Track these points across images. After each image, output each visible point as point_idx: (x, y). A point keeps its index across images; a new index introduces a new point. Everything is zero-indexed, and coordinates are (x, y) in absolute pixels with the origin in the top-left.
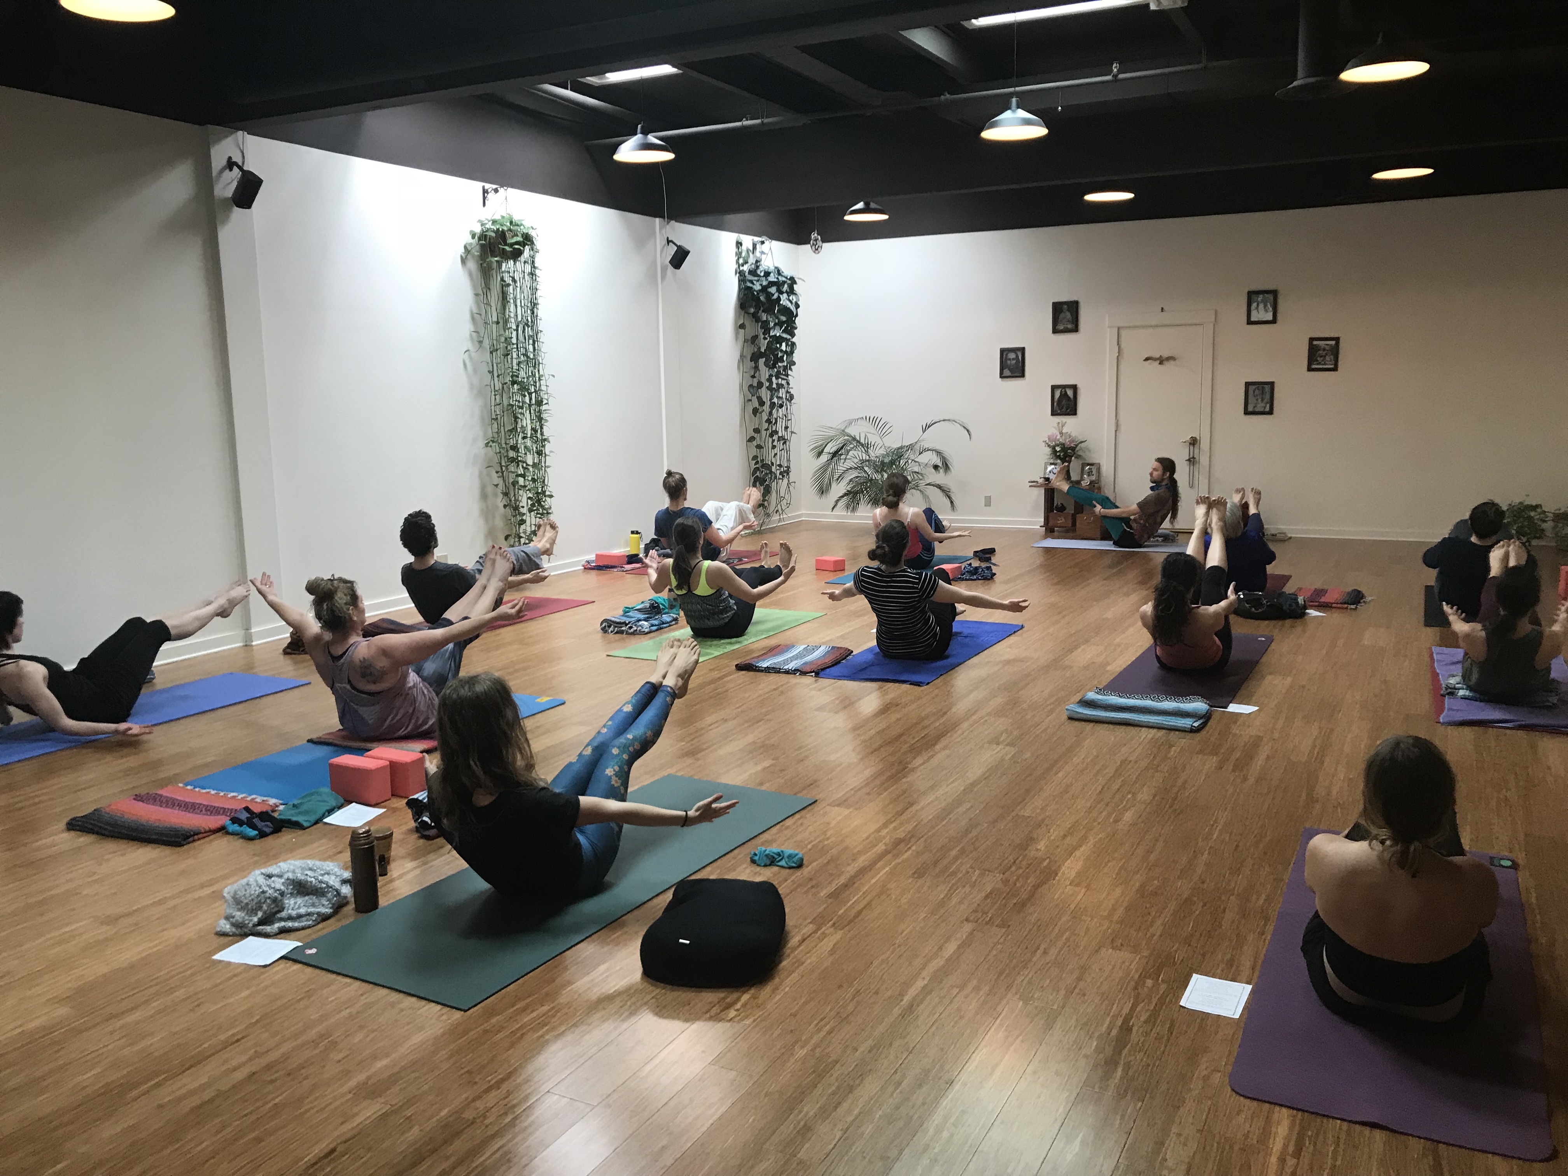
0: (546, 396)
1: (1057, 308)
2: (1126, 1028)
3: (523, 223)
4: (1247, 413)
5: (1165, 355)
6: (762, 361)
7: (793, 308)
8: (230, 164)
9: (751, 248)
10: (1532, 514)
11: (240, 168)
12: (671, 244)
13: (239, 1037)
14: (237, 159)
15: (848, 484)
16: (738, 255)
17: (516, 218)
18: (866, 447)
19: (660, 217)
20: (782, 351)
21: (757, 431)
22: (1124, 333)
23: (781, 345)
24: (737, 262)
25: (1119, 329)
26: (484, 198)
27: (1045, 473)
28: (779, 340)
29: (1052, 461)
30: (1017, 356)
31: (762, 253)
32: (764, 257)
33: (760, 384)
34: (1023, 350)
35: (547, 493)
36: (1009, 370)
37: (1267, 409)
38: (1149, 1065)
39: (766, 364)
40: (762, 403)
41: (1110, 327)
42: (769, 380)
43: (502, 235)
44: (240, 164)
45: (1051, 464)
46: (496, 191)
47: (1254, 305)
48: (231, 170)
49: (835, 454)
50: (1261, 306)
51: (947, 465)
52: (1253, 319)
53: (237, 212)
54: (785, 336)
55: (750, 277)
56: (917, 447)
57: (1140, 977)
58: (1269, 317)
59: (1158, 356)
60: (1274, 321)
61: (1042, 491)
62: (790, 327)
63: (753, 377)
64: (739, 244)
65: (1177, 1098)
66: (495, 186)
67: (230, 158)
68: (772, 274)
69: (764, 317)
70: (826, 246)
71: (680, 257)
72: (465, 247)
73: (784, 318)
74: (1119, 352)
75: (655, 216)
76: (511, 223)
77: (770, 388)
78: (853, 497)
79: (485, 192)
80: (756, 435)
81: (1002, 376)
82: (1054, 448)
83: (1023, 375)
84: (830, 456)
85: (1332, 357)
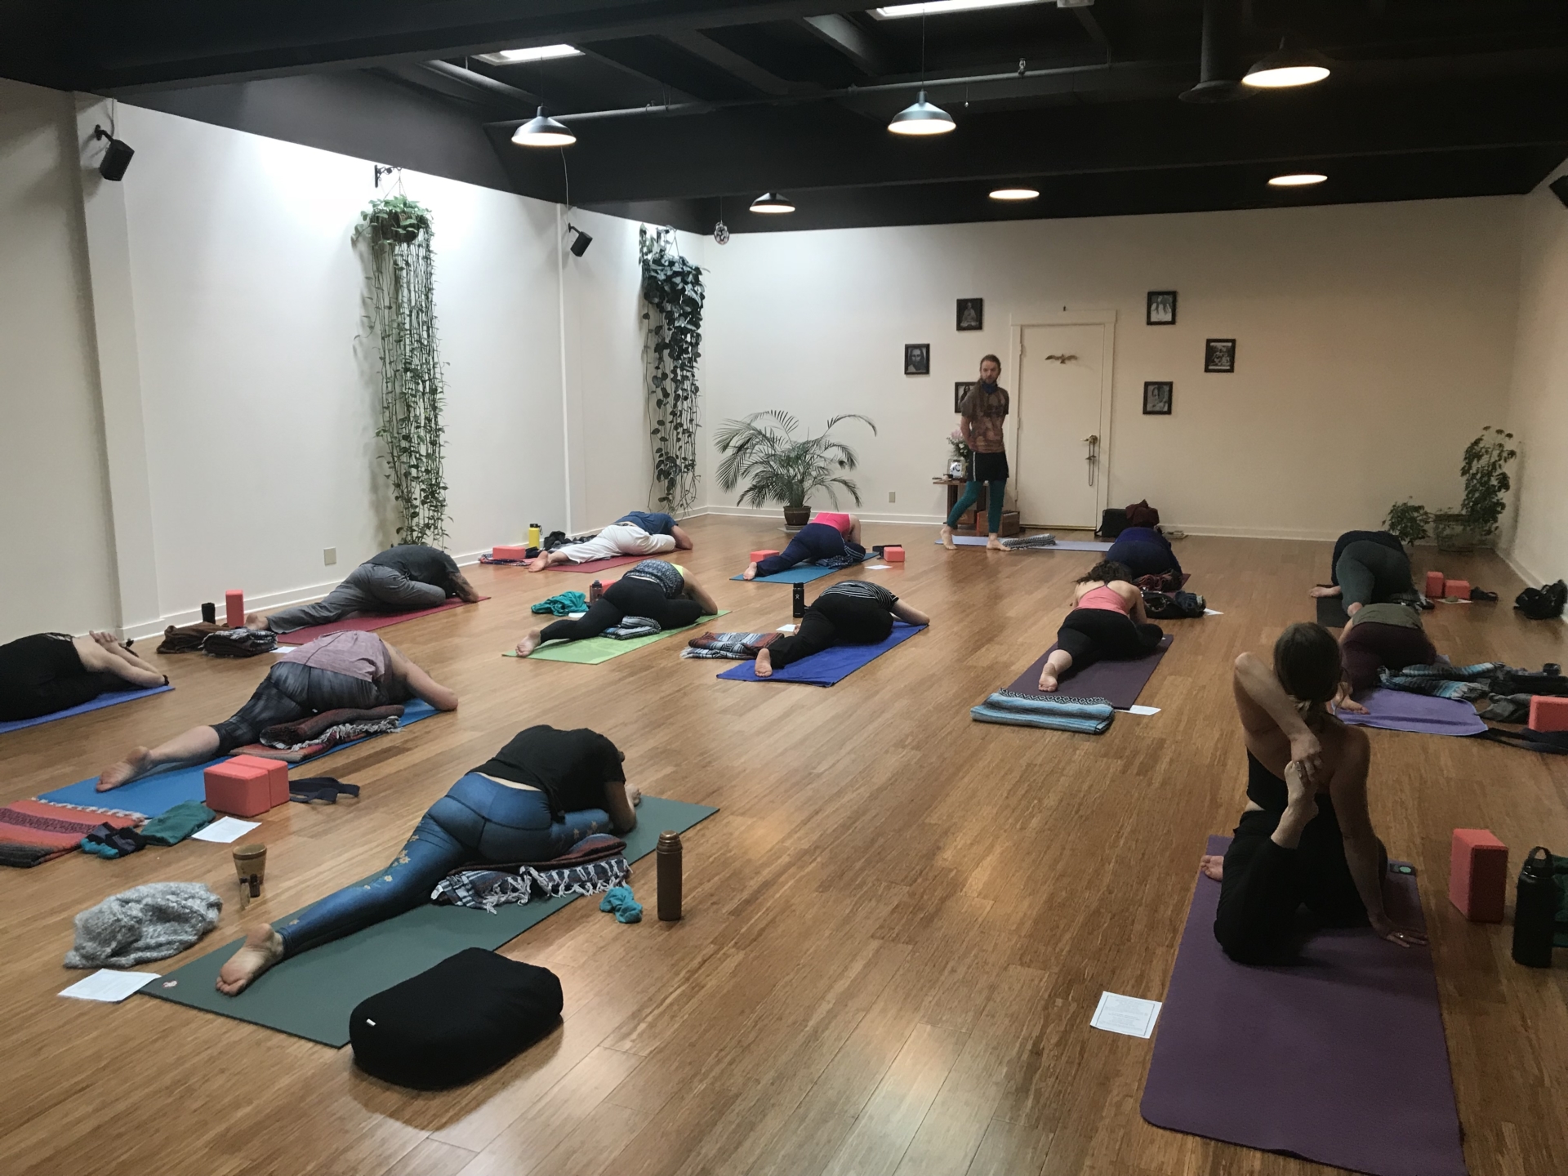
0: (440, 385)
1: (962, 305)
2: (1037, 1052)
3: (418, 204)
4: (1146, 412)
5: (1067, 354)
6: (666, 352)
7: (698, 299)
8: (99, 133)
9: (655, 237)
10: (1416, 514)
11: (109, 137)
12: (572, 230)
13: (84, 1085)
14: (106, 127)
15: (754, 478)
16: (643, 243)
17: (410, 199)
18: (772, 441)
19: (561, 202)
20: (687, 342)
21: (661, 423)
22: (1027, 331)
23: (686, 337)
24: (641, 250)
25: (1022, 325)
26: (377, 179)
27: (948, 470)
28: (684, 331)
29: (955, 458)
30: (922, 353)
31: (667, 242)
32: (668, 246)
33: (665, 376)
34: (927, 347)
35: (442, 485)
36: (915, 367)
37: (1166, 409)
38: (1060, 1092)
39: (670, 355)
40: (666, 395)
41: (1013, 325)
42: (674, 372)
43: (394, 217)
44: (109, 133)
45: (955, 461)
46: (389, 171)
47: (1154, 306)
48: (99, 139)
49: (740, 448)
50: (1161, 307)
51: (852, 460)
52: (1154, 318)
53: (106, 185)
54: (689, 327)
55: (654, 267)
56: (823, 442)
57: (1050, 996)
58: (1169, 318)
59: (1059, 355)
60: (1173, 322)
61: (946, 489)
62: (696, 320)
63: (657, 368)
64: (643, 232)
65: (1089, 1128)
66: (387, 166)
67: (98, 126)
68: (677, 265)
69: (669, 307)
70: (733, 236)
71: (581, 245)
72: (356, 228)
73: (688, 309)
74: (1022, 351)
75: (557, 202)
76: (405, 204)
77: (674, 380)
78: (759, 491)
79: (377, 172)
80: (660, 427)
81: (907, 373)
83: (927, 372)
84: (736, 450)
85: (1228, 359)
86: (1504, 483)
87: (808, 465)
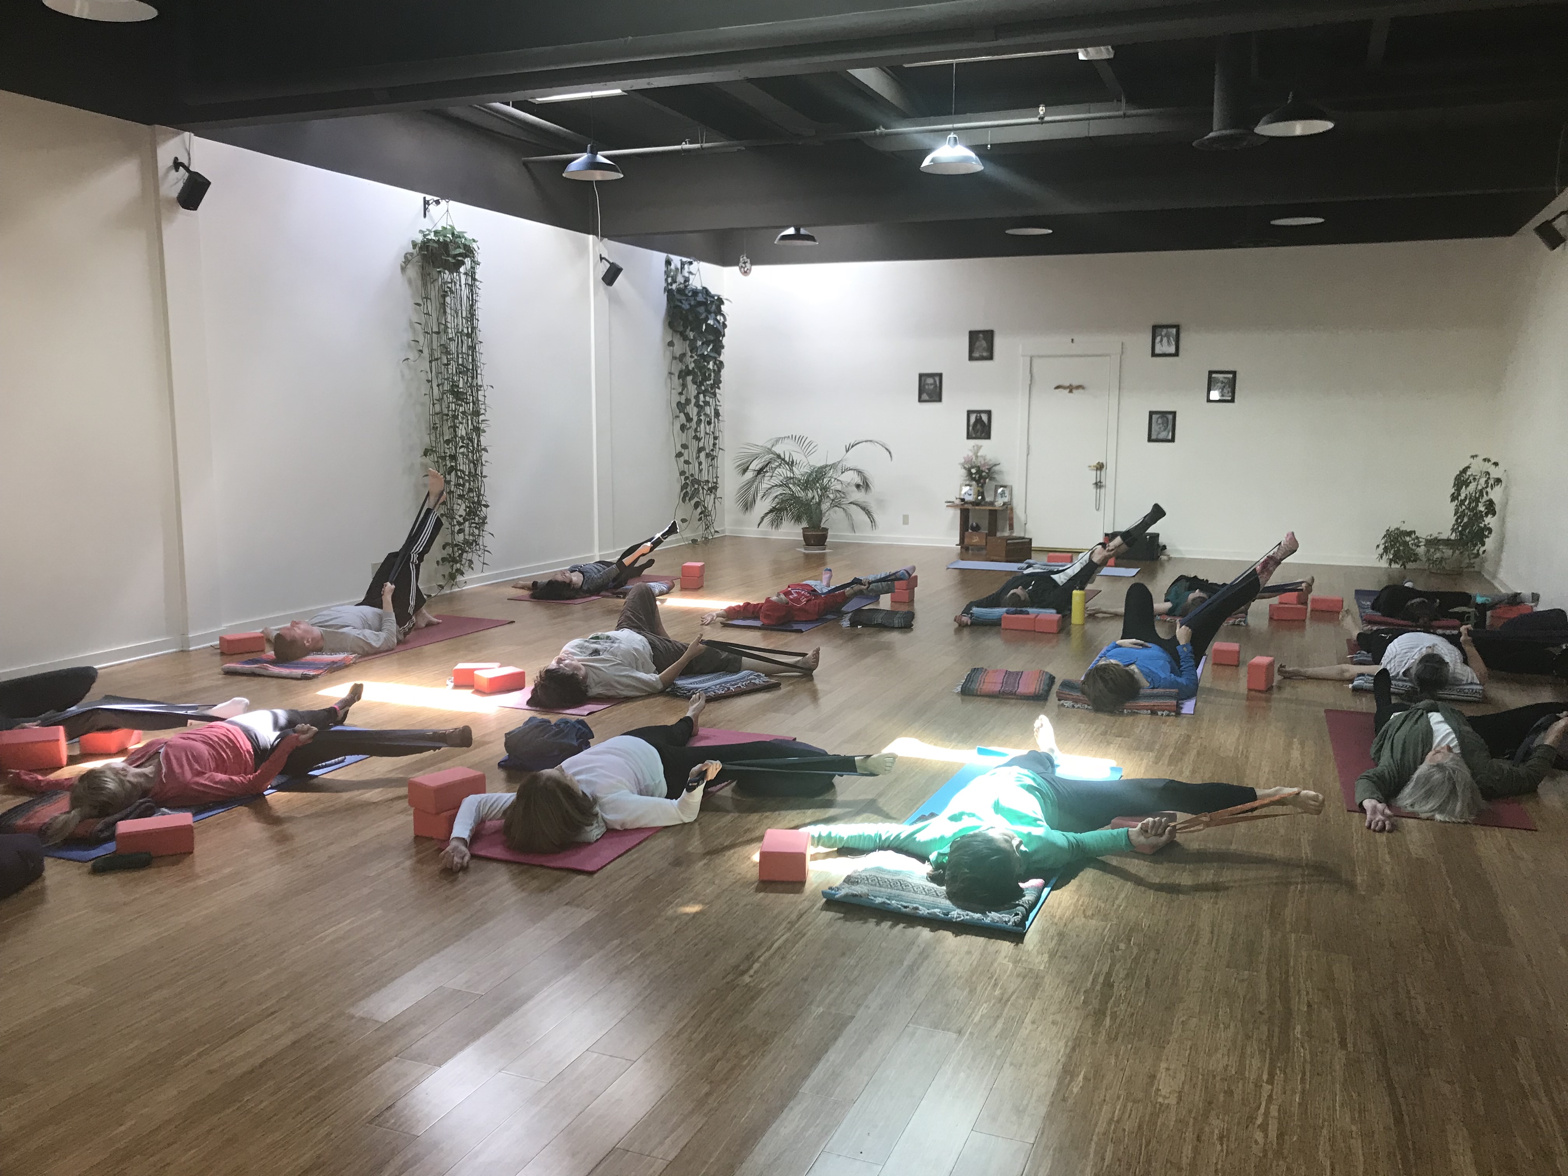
0: (483, 407)
1: (974, 336)
3: (465, 235)
4: (1150, 440)
5: (1075, 384)
6: (689, 378)
7: (720, 328)
8: (177, 164)
9: (679, 267)
10: (1408, 539)
11: (187, 169)
12: (603, 260)
14: (183, 159)
15: (773, 500)
16: (667, 273)
17: (458, 229)
18: (791, 464)
19: (593, 234)
20: (709, 369)
21: (684, 446)
22: (1036, 362)
23: (708, 363)
24: (666, 280)
25: (1031, 358)
26: (425, 209)
27: (960, 494)
28: (705, 358)
29: (967, 483)
30: (935, 382)
31: (690, 273)
32: (691, 277)
33: (688, 401)
34: (940, 375)
35: (483, 503)
36: (928, 394)
37: (1170, 437)
39: (694, 382)
40: (689, 419)
41: (1023, 356)
42: (697, 397)
43: (445, 245)
44: (186, 164)
45: (966, 485)
46: (438, 202)
47: (1158, 339)
48: (177, 171)
49: (760, 471)
50: (1165, 340)
51: (867, 484)
52: (1157, 351)
53: (184, 214)
54: (712, 354)
55: (678, 297)
56: (840, 466)
58: (1172, 350)
59: (1067, 384)
60: (1176, 354)
61: (958, 512)
62: (718, 348)
63: (681, 394)
64: (668, 262)
66: (436, 198)
67: (176, 159)
68: (700, 295)
69: (691, 335)
70: (754, 268)
71: (611, 275)
72: (405, 257)
73: (711, 338)
74: (1031, 380)
75: (589, 233)
76: (453, 234)
77: (697, 405)
78: (777, 513)
79: (426, 203)
80: (683, 451)
81: (920, 400)
82: (969, 470)
83: (940, 400)
84: (756, 473)
85: (1229, 389)
86: (1491, 507)
87: (825, 489)
